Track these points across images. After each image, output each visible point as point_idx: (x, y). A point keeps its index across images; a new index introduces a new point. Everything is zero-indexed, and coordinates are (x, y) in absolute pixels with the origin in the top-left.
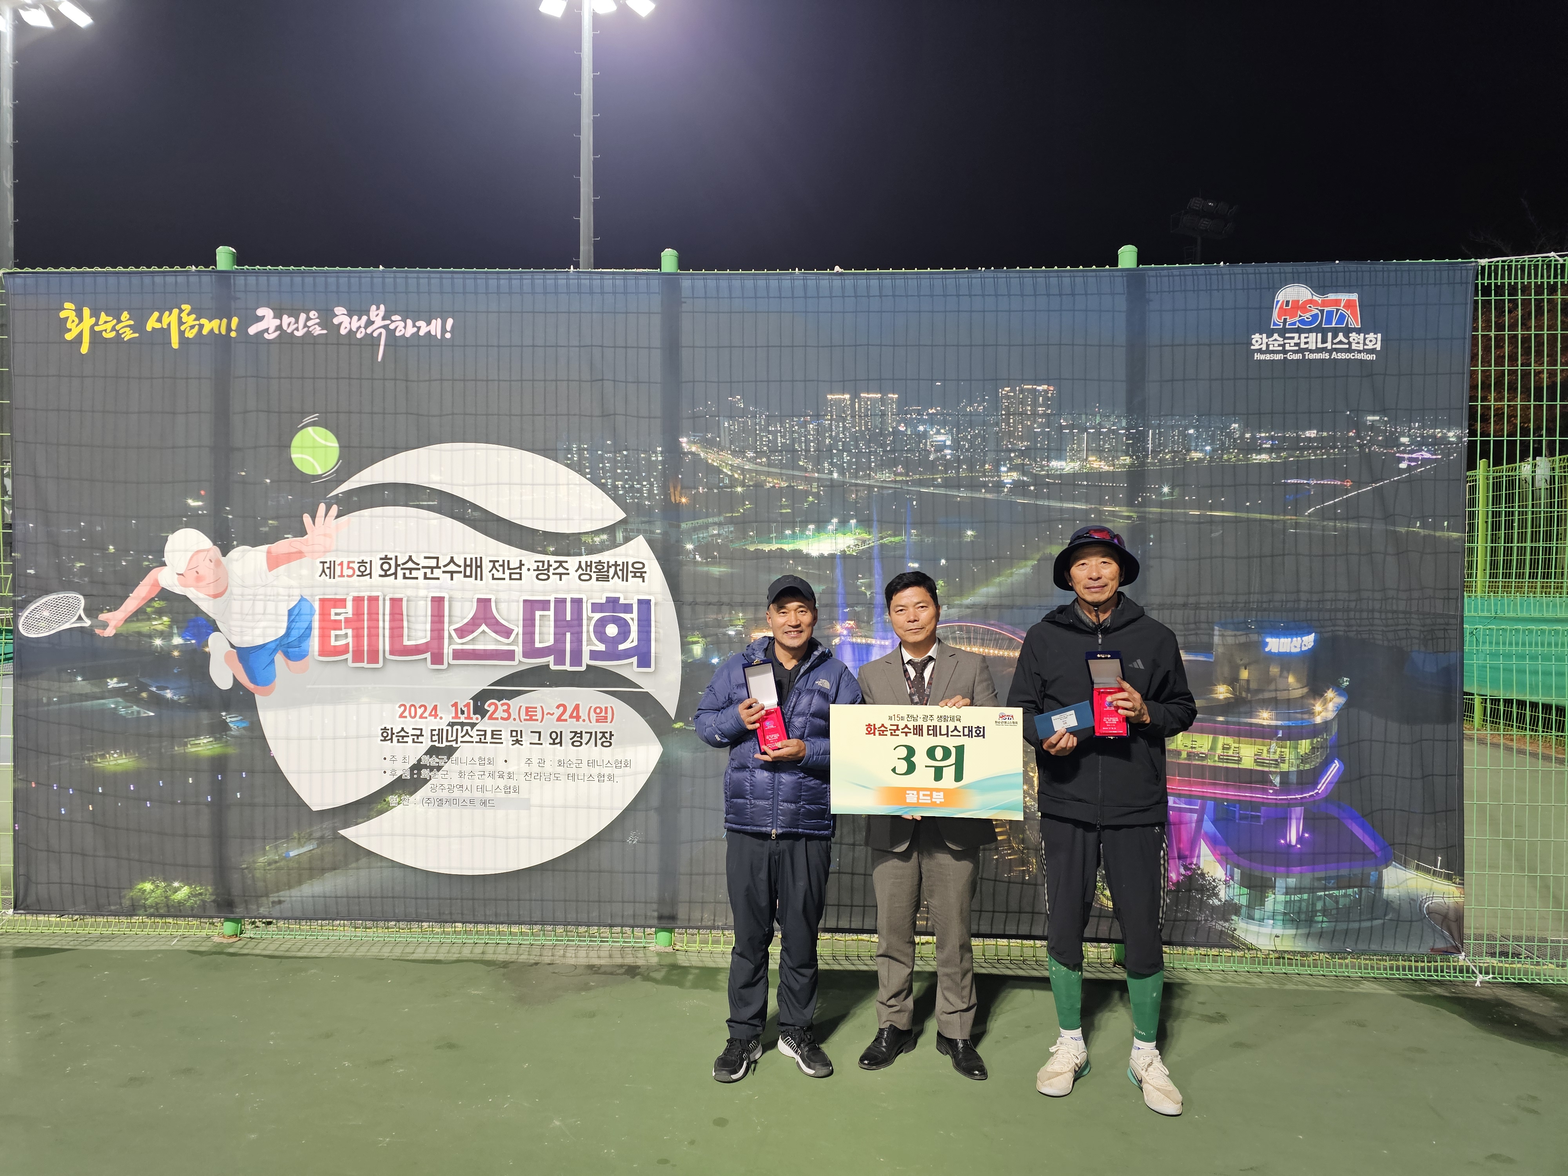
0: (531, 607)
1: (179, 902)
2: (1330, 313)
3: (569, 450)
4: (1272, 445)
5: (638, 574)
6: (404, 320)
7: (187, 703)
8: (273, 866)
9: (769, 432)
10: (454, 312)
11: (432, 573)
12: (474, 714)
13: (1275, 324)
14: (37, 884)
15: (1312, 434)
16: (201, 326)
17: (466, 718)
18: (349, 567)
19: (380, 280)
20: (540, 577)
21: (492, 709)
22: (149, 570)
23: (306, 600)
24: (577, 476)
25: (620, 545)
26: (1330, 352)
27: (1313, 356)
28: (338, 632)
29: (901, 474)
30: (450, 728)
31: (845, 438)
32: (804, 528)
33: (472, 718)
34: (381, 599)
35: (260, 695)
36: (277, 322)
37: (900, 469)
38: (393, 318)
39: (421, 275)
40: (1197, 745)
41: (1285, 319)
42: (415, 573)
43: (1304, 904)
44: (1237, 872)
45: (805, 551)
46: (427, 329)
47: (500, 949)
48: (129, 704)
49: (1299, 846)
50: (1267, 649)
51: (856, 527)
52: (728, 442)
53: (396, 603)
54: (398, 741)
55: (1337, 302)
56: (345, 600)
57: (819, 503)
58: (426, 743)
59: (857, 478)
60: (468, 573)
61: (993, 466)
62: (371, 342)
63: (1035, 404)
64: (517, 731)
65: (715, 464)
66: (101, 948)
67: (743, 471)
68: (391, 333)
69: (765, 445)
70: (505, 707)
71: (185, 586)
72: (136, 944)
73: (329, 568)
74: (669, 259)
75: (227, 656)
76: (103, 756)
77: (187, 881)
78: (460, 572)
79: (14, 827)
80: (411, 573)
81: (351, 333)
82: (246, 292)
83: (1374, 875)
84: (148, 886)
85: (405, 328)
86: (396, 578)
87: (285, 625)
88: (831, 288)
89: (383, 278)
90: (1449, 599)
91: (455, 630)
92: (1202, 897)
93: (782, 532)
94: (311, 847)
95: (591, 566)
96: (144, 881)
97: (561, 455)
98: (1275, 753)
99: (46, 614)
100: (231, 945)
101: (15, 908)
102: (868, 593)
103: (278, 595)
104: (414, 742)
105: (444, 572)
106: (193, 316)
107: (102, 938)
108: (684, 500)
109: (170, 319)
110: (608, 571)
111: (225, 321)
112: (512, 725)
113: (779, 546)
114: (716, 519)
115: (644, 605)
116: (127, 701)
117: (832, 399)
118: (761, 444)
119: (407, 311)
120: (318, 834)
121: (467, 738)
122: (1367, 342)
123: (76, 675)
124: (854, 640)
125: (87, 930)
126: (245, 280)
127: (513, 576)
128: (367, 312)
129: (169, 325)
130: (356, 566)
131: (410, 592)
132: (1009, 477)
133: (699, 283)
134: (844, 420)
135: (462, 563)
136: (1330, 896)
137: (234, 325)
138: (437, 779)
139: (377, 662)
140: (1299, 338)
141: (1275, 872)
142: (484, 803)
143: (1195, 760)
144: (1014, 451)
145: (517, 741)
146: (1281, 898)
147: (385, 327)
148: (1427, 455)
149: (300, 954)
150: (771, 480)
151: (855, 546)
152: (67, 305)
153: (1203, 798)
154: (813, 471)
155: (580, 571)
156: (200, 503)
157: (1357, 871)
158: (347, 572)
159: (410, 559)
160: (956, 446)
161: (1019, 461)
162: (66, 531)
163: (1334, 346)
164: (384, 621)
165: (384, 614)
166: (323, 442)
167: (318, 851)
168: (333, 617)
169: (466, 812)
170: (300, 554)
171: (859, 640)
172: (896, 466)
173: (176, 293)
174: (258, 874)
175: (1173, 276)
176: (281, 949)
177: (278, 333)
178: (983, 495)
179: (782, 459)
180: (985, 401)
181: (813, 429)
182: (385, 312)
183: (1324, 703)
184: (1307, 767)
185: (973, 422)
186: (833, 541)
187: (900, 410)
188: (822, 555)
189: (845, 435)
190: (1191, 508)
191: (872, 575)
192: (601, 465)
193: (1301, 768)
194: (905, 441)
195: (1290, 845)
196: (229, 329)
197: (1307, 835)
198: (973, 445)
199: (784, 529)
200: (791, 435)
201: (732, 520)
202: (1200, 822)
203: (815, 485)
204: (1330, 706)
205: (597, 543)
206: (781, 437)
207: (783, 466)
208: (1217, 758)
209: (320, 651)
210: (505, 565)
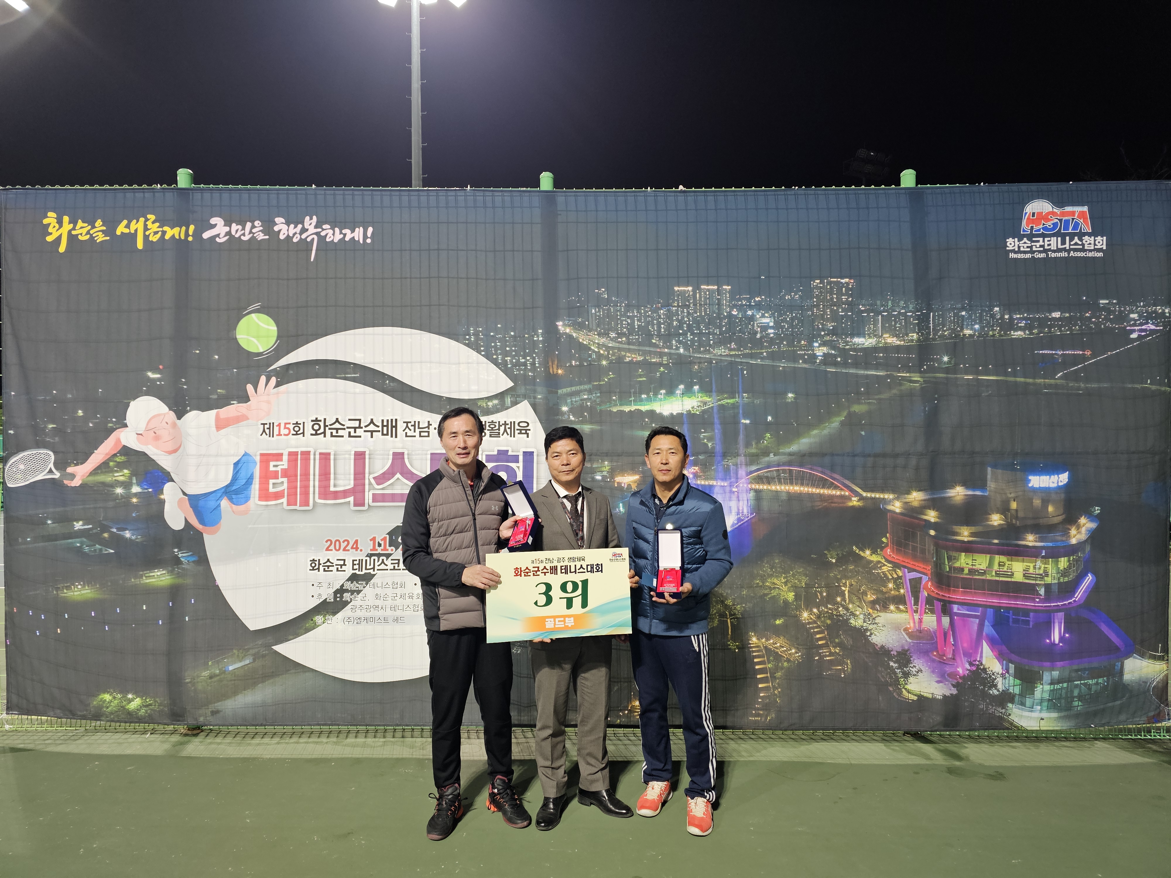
1: (133, 711)
2: (1068, 222)
3: (468, 333)
4: (1025, 324)
5: (523, 432)
6: (333, 228)
7: (144, 541)
8: (214, 679)
9: (629, 317)
10: (373, 222)
11: (355, 432)
12: (390, 546)
13: (1024, 231)
15: (1056, 315)
16: (164, 233)
17: (382, 550)
18: (285, 428)
19: (313, 197)
22: (113, 430)
23: (249, 455)
24: (474, 352)
25: (510, 407)
26: (1069, 251)
27: (1053, 255)
28: (276, 481)
29: (734, 350)
30: (368, 559)
31: (689, 321)
32: (656, 393)
33: (388, 550)
34: (312, 453)
35: (207, 534)
36: (227, 229)
37: (733, 345)
38: (324, 227)
39: (346, 192)
40: (977, 562)
41: (1032, 227)
42: (341, 433)
43: (1064, 691)
44: (1012, 667)
45: (658, 411)
46: (352, 236)
48: (92, 543)
49: (1061, 644)
50: (1030, 485)
51: (699, 392)
52: (594, 325)
53: (325, 457)
54: (325, 570)
55: (1073, 213)
56: (281, 455)
57: (669, 372)
58: (349, 571)
59: (700, 352)
60: (385, 432)
61: (807, 342)
62: (306, 245)
63: (840, 294)
65: (585, 343)
67: (608, 348)
68: (322, 239)
69: (624, 328)
71: (144, 444)
73: (269, 428)
74: (546, 180)
75: (180, 502)
76: (69, 588)
77: (139, 694)
78: (379, 431)
80: (337, 432)
81: (289, 238)
82: (201, 204)
83: (1117, 664)
84: (107, 697)
85: (333, 234)
86: (325, 436)
87: (231, 475)
88: (676, 203)
89: (316, 194)
91: (374, 478)
92: (984, 687)
93: (640, 396)
94: (248, 662)
95: (485, 425)
97: (460, 336)
98: (1040, 568)
102: (710, 445)
104: (338, 570)
105: (365, 431)
108: (560, 372)
109: (137, 226)
110: (499, 429)
111: (184, 228)
113: (637, 407)
114: (586, 387)
115: (529, 456)
116: (90, 540)
117: (678, 290)
118: (622, 327)
119: (335, 222)
120: (254, 651)
122: (1096, 242)
123: (47, 519)
124: (700, 482)
126: (202, 196)
127: (422, 434)
128: (302, 223)
129: (136, 230)
130: (291, 427)
131: (337, 449)
132: (820, 351)
133: (571, 199)
134: (689, 306)
135: (380, 424)
136: (1085, 684)
137: (191, 232)
138: (358, 601)
139: (309, 505)
140: (1044, 241)
141: (1044, 666)
142: (396, 620)
143: (976, 575)
144: (823, 330)
146: (1047, 687)
147: (318, 234)
148: (1153, 327)
151: (698, 407)
152: (50, 214)
153: (986, 607)
154: (663, 347)
156: (159, 376)
157: (1106, 663)
158: (284, 431)
159: (337, 420)
160: (778, 325)
161: (828, 338)
162: (41, 398)
163: (1071, 247)
164: (314, 472)
165: (314, 466)
166: (264, 326)
167: (254, 665)
168: (272, 468)
169: (383, 627)
170: (243, 417)
171: (704, 483)
172: (730, 344)
173: (144, 206)
174: (200, 686)
175: (945, 193)
177: (228, 237)
178: (801, 364)
179: (639, 338)
180: (801, 291)
181: (664, 314)
182: (317, 222)
183: (1078, 527)
184: (1066, 579)
185: (791, 307)
186: (680, 403)
187: (732, 298)
188: (672, 414)
189: (689, 319)
190: (967, 374)
191: (713, 430)
192: (493, 344)
193: (1062, 580)
194: (737, 323)
195: (1054, 644)
196: (187, 234)
197: (1067, 635)
198: (791, 326)
199: (641, 393)
200: (645, 319)
201: (599, 388)
202: (981, 626)
203: (665, 358)
204: (1083, 530)
205: (490, 407)
206: (638, 320)
207: (640, 344)
208: (994, 574)
209: (259, 497)
210: (416, 425)
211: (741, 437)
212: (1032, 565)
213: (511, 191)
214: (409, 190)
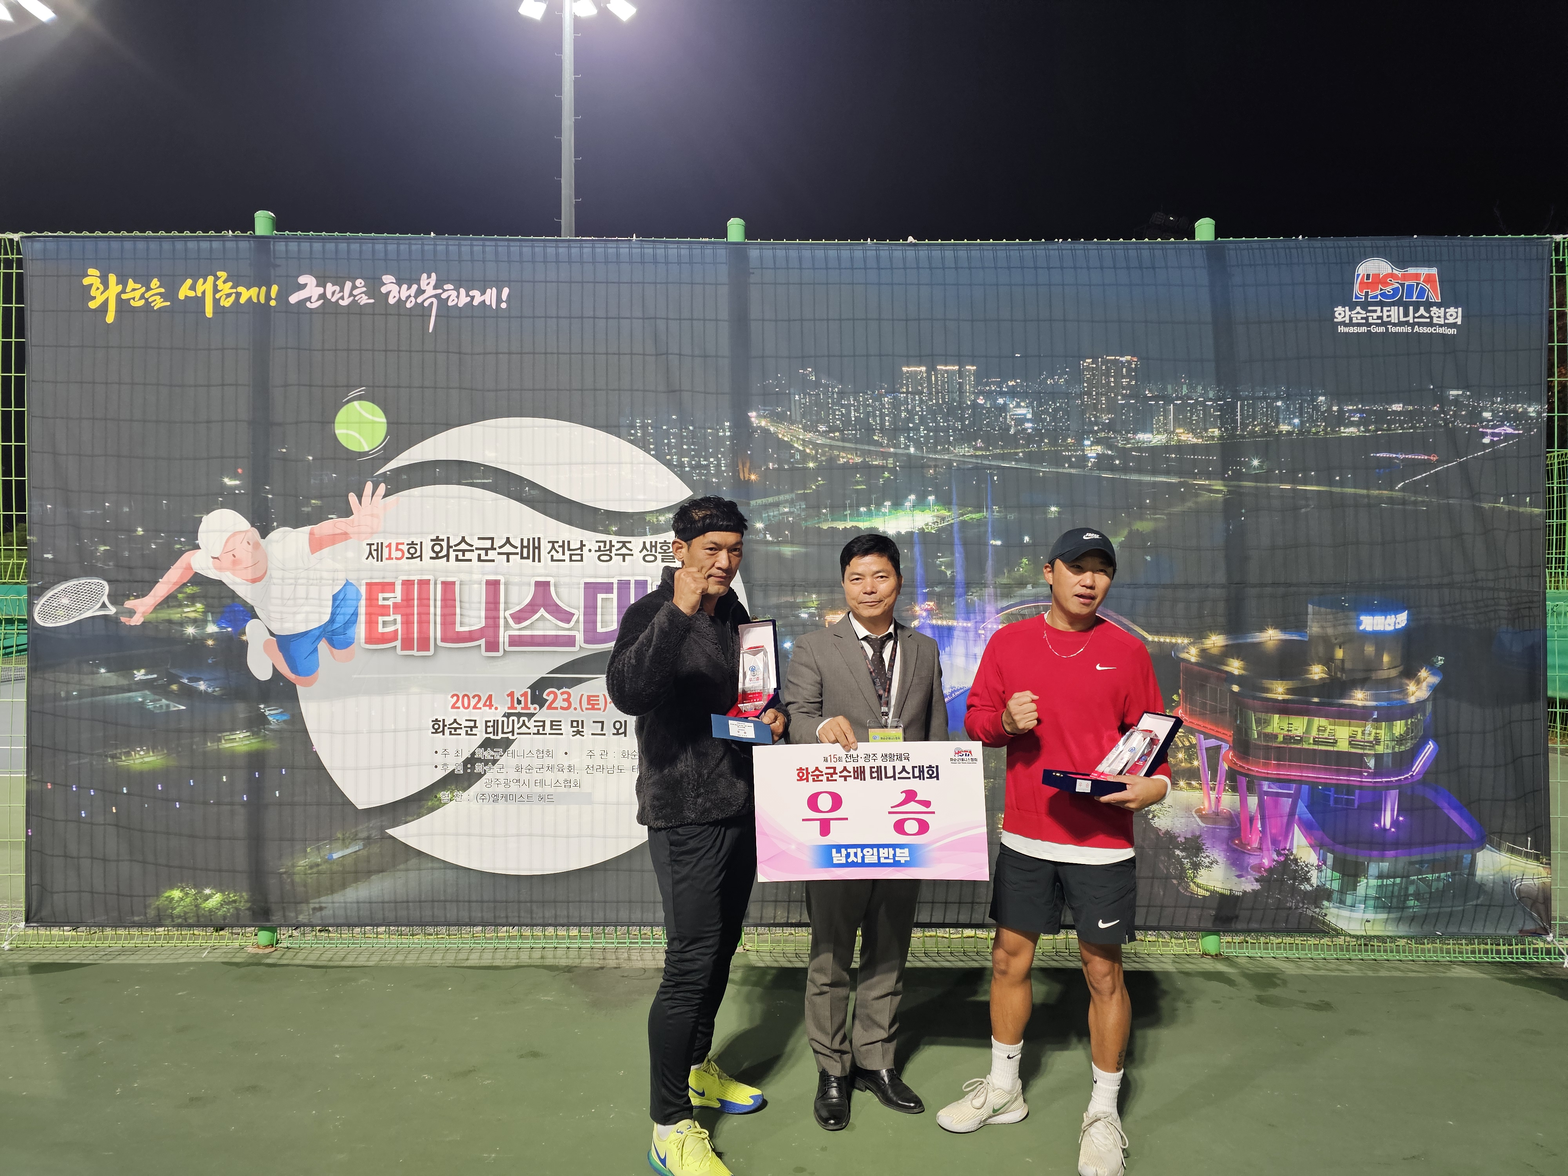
0: (592, 590)
1: (210, 911)
2: (1411, 287)
3: (633, 426)
4: (1359, 418)
6: (457, 289)
7: (223, 695)
8: (315, 870)
9: (843, 406)
10: (510, 281)
11: (487, 555)
13: (1357, 297)
14: (52, 893)
15: (1397, 407)
16: (239, 295)
17: (522, 708)
18: (397, 549)
19: (432, 247)
20: (602, 558)
21: (551, 697)
22: (181, 553)
23: (351, 584)
24: (641, 452)
26: (1412, 325)
27: (1395, 330)
28: (386, 618)
29: (980, 449)
30: (505, 719)
32: (879, 505)
33: (529, 709)
34: (432, 583)
35: (301, 685)
36: (320, 290)
37: (979, 443)
38: (446, 287)
39: (475, 243)
40: (1294, 727)
42: (468, 555)
43: (1396, 888)
44: (1330, 856)
46: (482, 299)
47: (559, 953)
48: (157, 697)
49: (1393, 830)
51: (935, 504)
52: (798, 416)
53: (448, 587)
54: (451, 734)
55: (1418, 276)
56: (393, 584)
57: (896, 479)
58: (480, 735)
59: (936, 452)
60: (525, 555)
61: (1076, 439)
62: (422, 312)
63: (1119, 376)
64: (578, 722)
65: (786, 439)
66: (127, 962)
67: (816, 446)
68: (443, 303)
69: (838, 419)
70: (565, 696)
71: (220, 569)
72: (163, 957)
73: (377, 550)
74: (735, 228)
75: (266, 645)
76: (128, 754)
77: (220, 888)
78: (517, 554)
79: (27, 832)
80: (464, 555)
81: (400, 302)
82: (287, 258)
83: (1467, 858)
84: (176, 894)
85: (458, 297)
86: (448, 560)
87: (329, 610)
88: (904, 259)
89: (435, 245)
90: (1533, 576)
91: (511, 615)
92: (1294, 882)
93: (858, 510)
94: (357, 849)
95: (656, 547)
96: (172, 888)
97: (624, 431)
98: (1370, 734)
99: (65, 601)
100: (268, 955)
101: (27, 920)
102: (949, 573)
103: (321, 579)
104: (467, 734)
105: (499, 554)
106: (230, 284)
107: (123, 951)
108: (753, 477)
109: (205, 286)
111: (264, 289)
112: (572, 715)
113: (855, 524)
114: (788, 497)
116: (155, 694)
117: (907, 372)
118: (834, 418)
119: (460, 281)
120: (364, 834)
121: (524, 730)
122: (1448, 315)
123: (99, 666)
124: (934, 622)
125: (107, 943)
126: (286, 246)
127: (574, 558)
128: (418, 281)
129: (204, 293)
130: (405, 548)
131: (464, 577)
132: (1093, 451)
133: (768, 253)
134: (921, 393)
135: (518, 544)
136: (1423, 880)
137: (274, 293)
138: (492, 773)
139: (428, 650)
140: (1382, 311)
141: (1370, 856)
142: (541, 798)
143: (1291, 743)
144: (1096, 424)
145: (578, 732)
146: (1373, 882)
147: (437, 296)
148: (1510, 431)
149: (344, 963)
150: (844, 455)
151: (934, 523)
152: (91, 271)
153: (1300, 783)
154: (888, 446)
155: (645, 552)
156: (237, 482)
157: (1452, 854)
158: (395, 554)
159: (463, 539)
160: (1037, 418)
161: (1103, 434)
162: (89, 512)
163: (1416, 320)
164: (435, 607)
165: (435, 600)
166: (370, 417)
167: (365, 852)
168: (381, 602)
169: (525, 808)
170: (345, 536)
171: (939, 622)
172: (975, 440)
173: (211, 259)
174: (297, 879)
175: (1252, 249)
176: (323, 958)
177: (322, 301)
178: (1066, 470)
179: (856, 434)
180: (1066, 373)
181: (889, 403)
182: (437, 280)
183: (1418, 682)
184: (1403, 748)
185: (1054, 395)
186: (911, 518)
187: (978, 382)
188: (899, 533)
189: (922, 408)
190: (1282, 482)
191: (953, 554)
192: (666, 441)
193: (1397, 750)
194: (985, 414)
195: (1384, 829)
196: (268, 297)
197: (1401, 819)
198: (1054, 419)
199: (858, 506)
200: (865, 409)
201: (805, 497)
202: (1294, 806)
203: (891, 461)
204: (1424, 684)
205: (662, 522)
206: (855, 411)
207: (857, 441)
208: (1311, 741)
209: (366, 639)
210: (565, 546)
211: (990, 563)
212: (1360, 730)
213: (690, 242)
214: (556, 241)
